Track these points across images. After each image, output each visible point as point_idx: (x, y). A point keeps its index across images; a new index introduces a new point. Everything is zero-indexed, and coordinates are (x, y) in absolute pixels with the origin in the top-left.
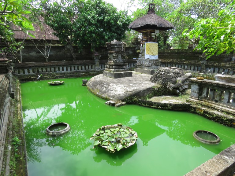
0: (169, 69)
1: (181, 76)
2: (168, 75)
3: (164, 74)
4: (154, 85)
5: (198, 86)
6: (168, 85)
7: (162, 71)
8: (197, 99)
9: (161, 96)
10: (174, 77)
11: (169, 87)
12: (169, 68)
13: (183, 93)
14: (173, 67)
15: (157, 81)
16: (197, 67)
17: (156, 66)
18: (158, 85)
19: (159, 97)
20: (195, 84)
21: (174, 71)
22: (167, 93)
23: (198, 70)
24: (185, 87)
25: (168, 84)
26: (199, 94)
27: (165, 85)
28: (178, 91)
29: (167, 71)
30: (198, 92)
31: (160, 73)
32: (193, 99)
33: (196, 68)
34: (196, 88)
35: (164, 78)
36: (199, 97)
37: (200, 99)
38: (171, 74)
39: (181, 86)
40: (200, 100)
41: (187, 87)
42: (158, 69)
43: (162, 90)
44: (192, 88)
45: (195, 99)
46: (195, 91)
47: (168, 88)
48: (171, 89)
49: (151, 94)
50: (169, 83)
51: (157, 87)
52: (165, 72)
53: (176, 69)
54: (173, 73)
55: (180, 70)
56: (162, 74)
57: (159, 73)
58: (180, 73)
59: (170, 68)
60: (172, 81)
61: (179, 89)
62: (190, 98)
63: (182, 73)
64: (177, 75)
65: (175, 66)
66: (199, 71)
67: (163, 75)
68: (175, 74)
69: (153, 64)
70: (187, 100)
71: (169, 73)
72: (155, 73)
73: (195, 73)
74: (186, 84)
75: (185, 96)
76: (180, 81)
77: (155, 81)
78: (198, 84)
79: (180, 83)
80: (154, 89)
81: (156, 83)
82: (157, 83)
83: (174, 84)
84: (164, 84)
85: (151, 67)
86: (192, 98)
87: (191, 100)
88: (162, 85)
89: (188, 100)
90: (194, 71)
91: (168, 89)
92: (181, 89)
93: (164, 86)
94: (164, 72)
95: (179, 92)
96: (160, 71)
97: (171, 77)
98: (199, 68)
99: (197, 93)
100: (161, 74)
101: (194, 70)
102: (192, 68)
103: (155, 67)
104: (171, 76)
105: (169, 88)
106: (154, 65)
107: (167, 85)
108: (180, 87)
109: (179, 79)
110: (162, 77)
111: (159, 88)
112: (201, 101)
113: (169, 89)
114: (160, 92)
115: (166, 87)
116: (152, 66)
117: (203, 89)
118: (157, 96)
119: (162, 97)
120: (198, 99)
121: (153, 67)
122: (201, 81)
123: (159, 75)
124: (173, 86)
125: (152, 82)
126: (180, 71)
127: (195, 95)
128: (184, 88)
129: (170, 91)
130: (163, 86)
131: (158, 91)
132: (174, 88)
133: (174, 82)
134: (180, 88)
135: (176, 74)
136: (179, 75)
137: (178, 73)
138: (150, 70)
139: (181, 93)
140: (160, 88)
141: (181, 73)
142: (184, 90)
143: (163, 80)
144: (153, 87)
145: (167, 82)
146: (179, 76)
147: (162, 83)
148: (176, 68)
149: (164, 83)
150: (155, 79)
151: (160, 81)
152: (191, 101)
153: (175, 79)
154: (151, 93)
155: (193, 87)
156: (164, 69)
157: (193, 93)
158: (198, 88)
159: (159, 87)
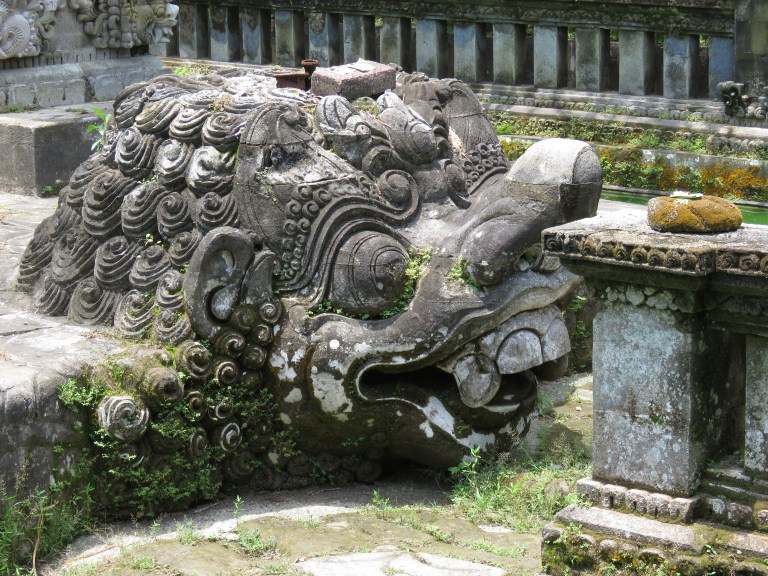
0: (292, 95)
1: (456, 192)
2: (283, 193)
3: (218, 184)
4: (85, 357)
5: (682, 321)
6: (293, 330)
7: (194, 139)
8: (685, 503)
9: (206, 519)
10: (369, 218)
11: (303, 368)
12: (284, 82)
13: (504, 444)
14: (342, 73)
15: (125, 287)
16: (685, 45)
17: (118, 52)
18: (146, 351)
19: (178, 533)
20: (636, 298)
21: (357, 122)
22: (285, 465)
23: (700, 87)
24: (530, 341)
25: (282, 317)
26: (698, 433)
27: (250, 335)
28: (438, 417)
29: (257, 136)
30: (686, 405)
31: (165, 164)
32: (636, 508)
33: (677, 57)
34: (653, 354)
35: (224, 243)
36: (703, 474)
37: (717, 505)
38: (320, 168)
39: (469, 335)
40: (720, 521)
41: (553, 352)
42: (131, 104)
43: (211, 429)
44: (604, 353)
45: (656, 513)
46: (644, 403)
47: (287, 386)
48: (332, 395)
49: (41, 505)
50: (297, 306)
51: (125, 378)
52: (229, 144)
53: (390, 97)
54: (351, 146)
55: (443, 99)
56: (195, 172)
57: (147, 171)
58: (445, 150)
59: (304, 83)
60: (340, 277)
61: (450, 378)
62: (594, 498)
63: (470, 142)
64: (399, 180)
65: (373, 55)
66: (724, 96)
67: (200, 190)
68: (375, 171)
69: (69, 33)
70: (551, 542)
71: (285, 157)
72: (96, 172)
73: (666, 135)
74: (530, 301)
75: (543, 480)
76: (442, 262)
77: (94, 298)
78: (678, 295)
79: (455, 291)
80: (88, 413)
81: (106, 318)
82: (123, 318)
83: (375, 318)
84: (226, 323)
85: (43, 71)
86: (615, 503)
87: (609, 533)
88: (195, 347)
89: (564, 534)
90: (661, 103)
91: (295, 395)
92: (478, 388)
93: (239, 357)
94: (210, 154)
95: (445, 421)
96: (163, 134)
97: (327, 218)
98: (718, 54)
99: (676, 425)
100: (177, 182)
101: (653, 86)
102: (632, 59)
103: (102, 66)
104: (315, 196)
105: (304, 383)
106: (89, 38)
107: (270, 347)
108: (452, 352)
109: (432, 231)
110: (188, 225)
111: (158, 401)
112: (739, 539)
113: (310, 402)
114: (184, 449)
115: (267, 374)
116: (45, 54)
117: (751, 365)
118: (146, 521)
119: (222, 526)
120: (699, 514)
121: (74, 68)
122: (711, 255)
123: (148, 201)
124: (362, 348)
125: (57, 308)
126: (448, 112)
127: (654, 456)
128: (509, 363)
129: (328, 419)
130: (217, 353)
131: (144, 441)
132: (375, 378)
133: (363, 285)
134: (461, 371)
135: (384, 163)
136: (437, 177)
137: (417, 157)
138: (31, 122)
139: (476, 442)
140: (170, 388)
141: (456, 141)
142: (522, 387)
143: (205, 269)
144: (69, 395)
145: (277, 297)
146: (438, 198)
147: (207, 323)
148: (386, 82)
149: (223, 305)
150: (100, 256)
151: (172, 278)
152: (605, 554)
153: (373, 240)
154: (34, 479)
155: (619, 342)
156: (217, 95)
157: (629, 434)
158: (679, 356)
159: (160, 374)
